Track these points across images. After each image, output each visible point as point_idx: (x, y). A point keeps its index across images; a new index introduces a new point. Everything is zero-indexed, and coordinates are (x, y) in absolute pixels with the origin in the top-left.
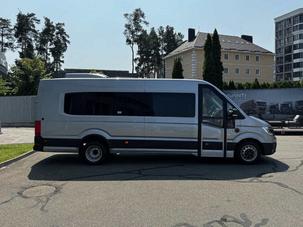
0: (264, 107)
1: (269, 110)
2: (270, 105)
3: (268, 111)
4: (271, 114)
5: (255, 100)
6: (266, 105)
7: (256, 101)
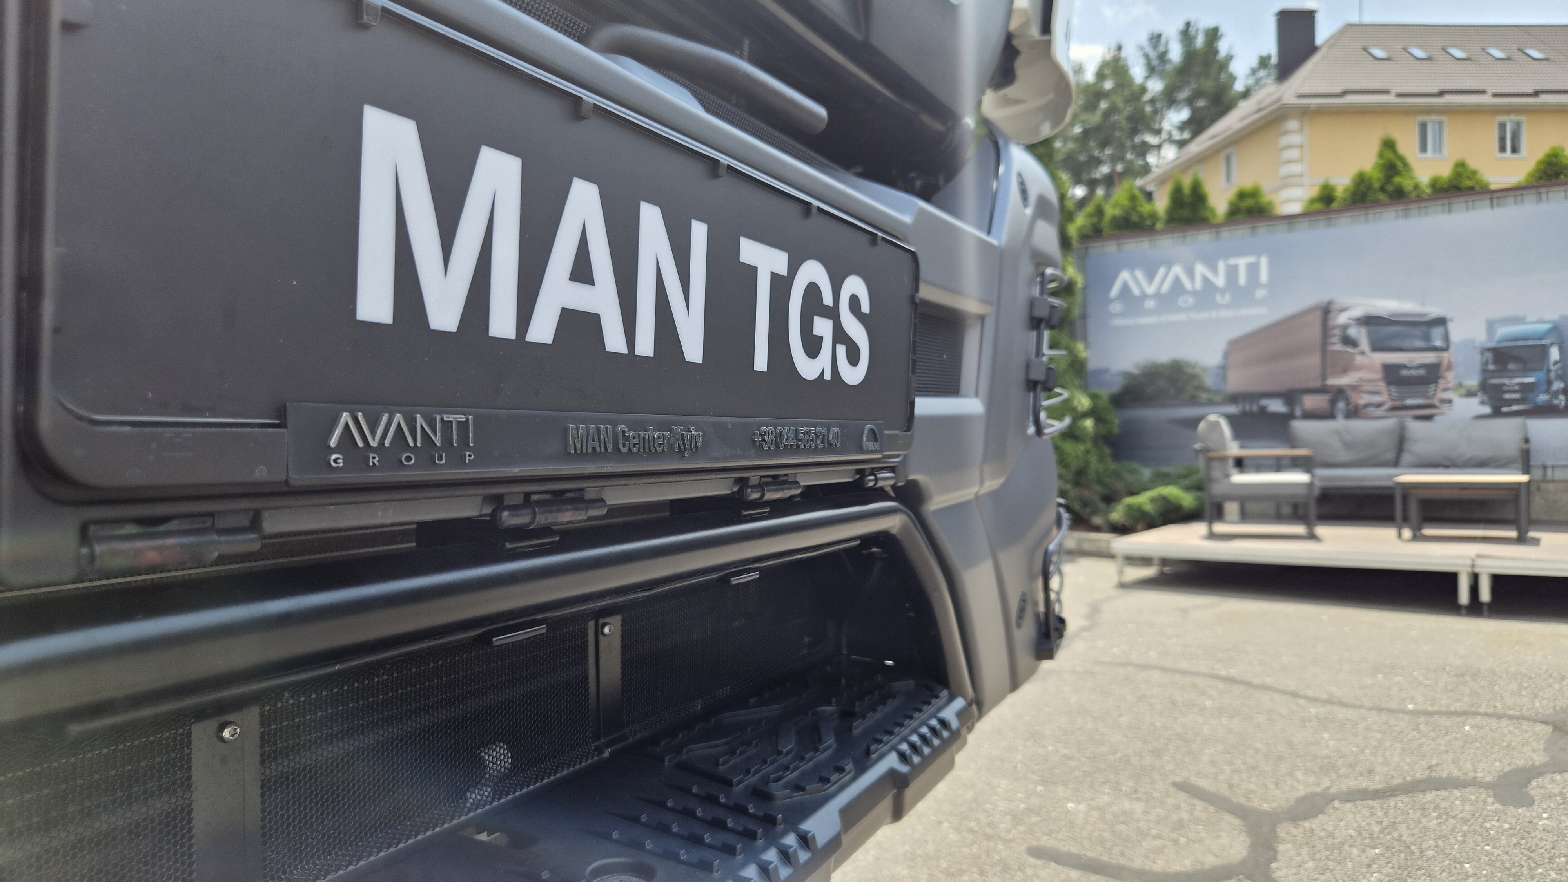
0: (1429, 358)
1: (1473, 382)
2: (1481, 337)
3: (1470, 394)
4: (1497, 413)
5: (1342, 299)
6: (1446, 338)
7: (1357, 312)
